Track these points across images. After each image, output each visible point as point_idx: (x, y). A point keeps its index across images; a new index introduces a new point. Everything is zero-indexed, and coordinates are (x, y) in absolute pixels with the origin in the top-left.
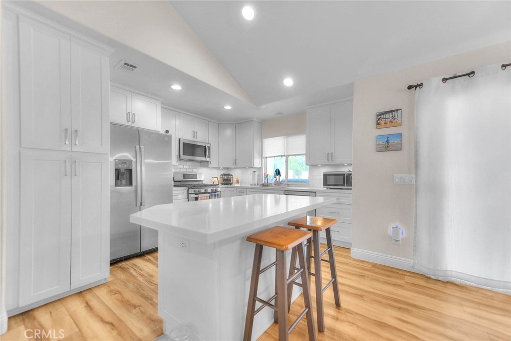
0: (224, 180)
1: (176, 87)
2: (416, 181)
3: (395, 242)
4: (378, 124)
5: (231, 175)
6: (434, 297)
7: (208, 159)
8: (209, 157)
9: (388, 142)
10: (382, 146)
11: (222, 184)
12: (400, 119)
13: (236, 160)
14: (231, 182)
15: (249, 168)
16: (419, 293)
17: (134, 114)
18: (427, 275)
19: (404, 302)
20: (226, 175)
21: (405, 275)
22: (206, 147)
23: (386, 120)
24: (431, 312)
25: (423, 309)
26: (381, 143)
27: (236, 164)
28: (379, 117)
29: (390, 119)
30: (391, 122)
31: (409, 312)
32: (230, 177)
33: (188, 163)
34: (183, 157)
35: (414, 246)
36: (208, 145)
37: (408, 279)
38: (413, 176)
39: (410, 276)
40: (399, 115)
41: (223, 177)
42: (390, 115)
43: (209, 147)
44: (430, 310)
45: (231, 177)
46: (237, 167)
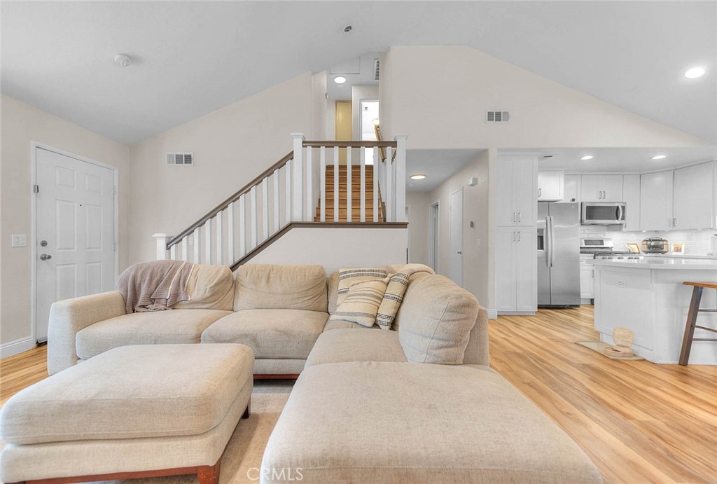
0: (649, 247)
1: (587, 158)
5: (666, 241)
7: (622, 222)
8: (623, 218)
11: (647, 252)
13: (674, 219)
14: (665, 250)
15: (704, 230)
17: (540, 189)
20: (653, 240)
22: (618, 207)
27: (674, 225)
32: (661, 243)
33: (592, 227)
34: (586, 221)
36: (622, 205)
41: (649, 243)
43: (623, 208)
45: (665, 243)
46: (675, 228)
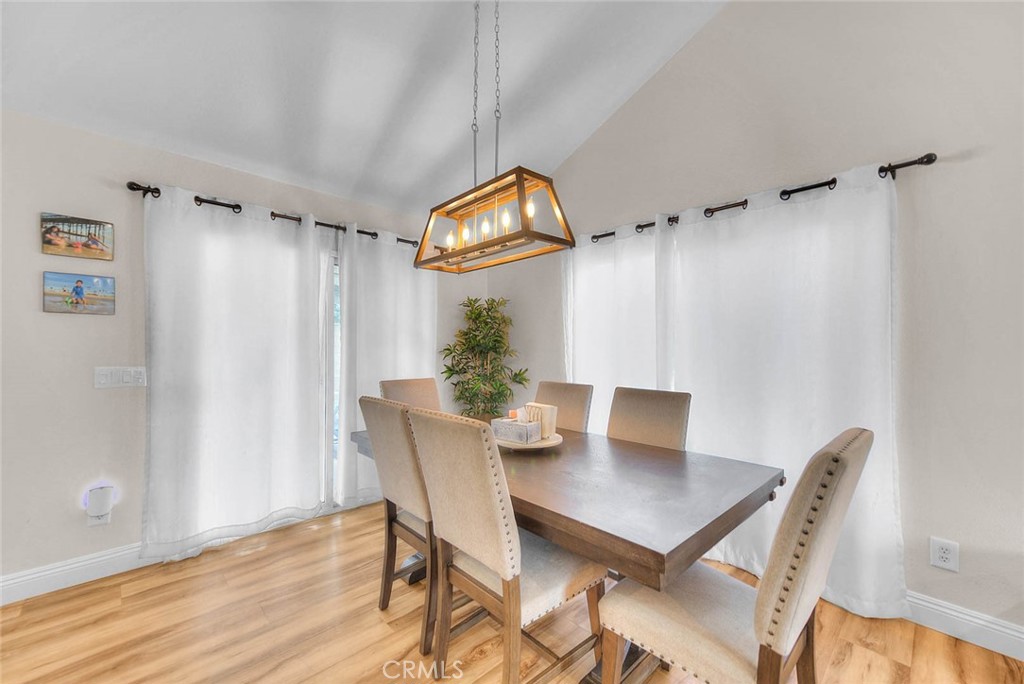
2: (149, 379)
3: (98, 522)
4: (47, 242)
6: (183, 595)
9: (78, 291)
10: (60, 299)
12: (110, 246)
16: (154, 605)
18: (167, 560)
19: (125, 644)
21: (120, 585)
23: (73, 238)
24: (180, 629)
25: (165, 633)
26: (58, 290)
28: (49, 225)
29: (84, 240)
30: (86, 245)
31: (136, 659)
35: (144, 513)
37: (128, 590)
38: (143, 369)
39: (131, 581)
40: (108, 236)
42: (83, 230)
44: (177, 626)
